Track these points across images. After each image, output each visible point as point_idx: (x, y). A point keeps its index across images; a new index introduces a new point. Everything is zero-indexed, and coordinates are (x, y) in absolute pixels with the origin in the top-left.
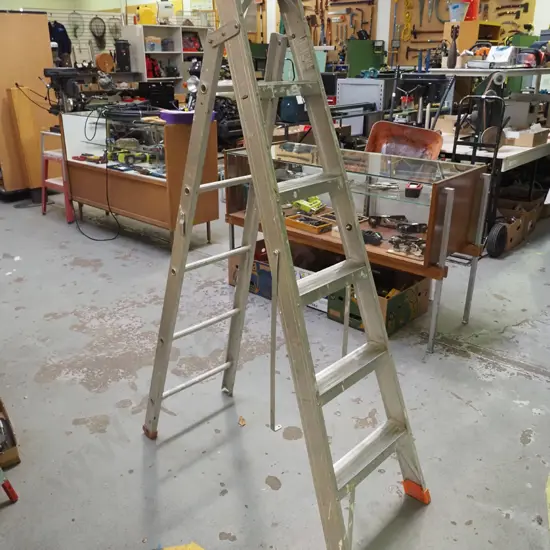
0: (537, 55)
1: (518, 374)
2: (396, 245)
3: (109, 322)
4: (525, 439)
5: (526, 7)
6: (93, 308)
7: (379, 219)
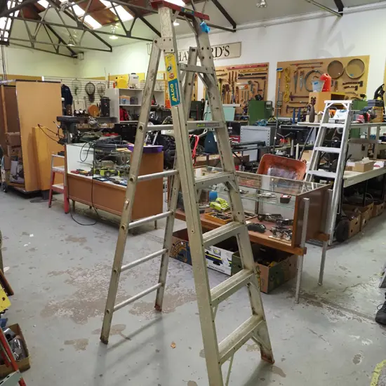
0: (365, 116)
1: (354, 318)
2: (274, 233)
3: (90, 278)
4: (356, 361)
5: (361, 84)
6: (80, 269)
7: (264, 216)
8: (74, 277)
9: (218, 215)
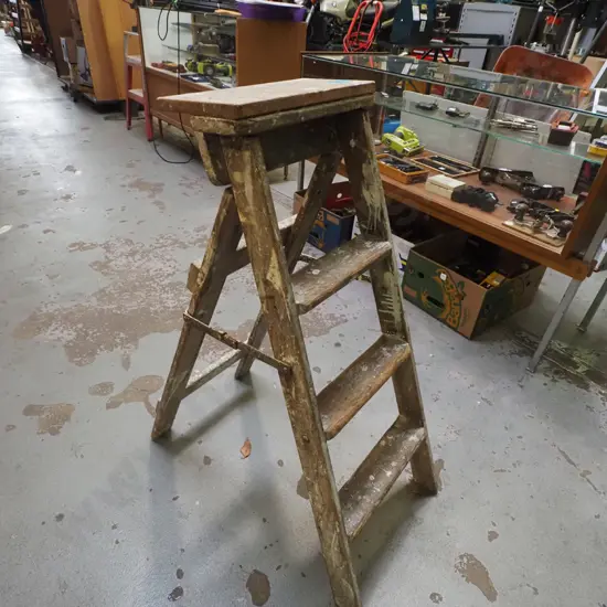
2: (519, 215)
3: (138, 263)
6: (129, 242)
7: (495, 172)
8: (111, 257)
9: (395, 162)
